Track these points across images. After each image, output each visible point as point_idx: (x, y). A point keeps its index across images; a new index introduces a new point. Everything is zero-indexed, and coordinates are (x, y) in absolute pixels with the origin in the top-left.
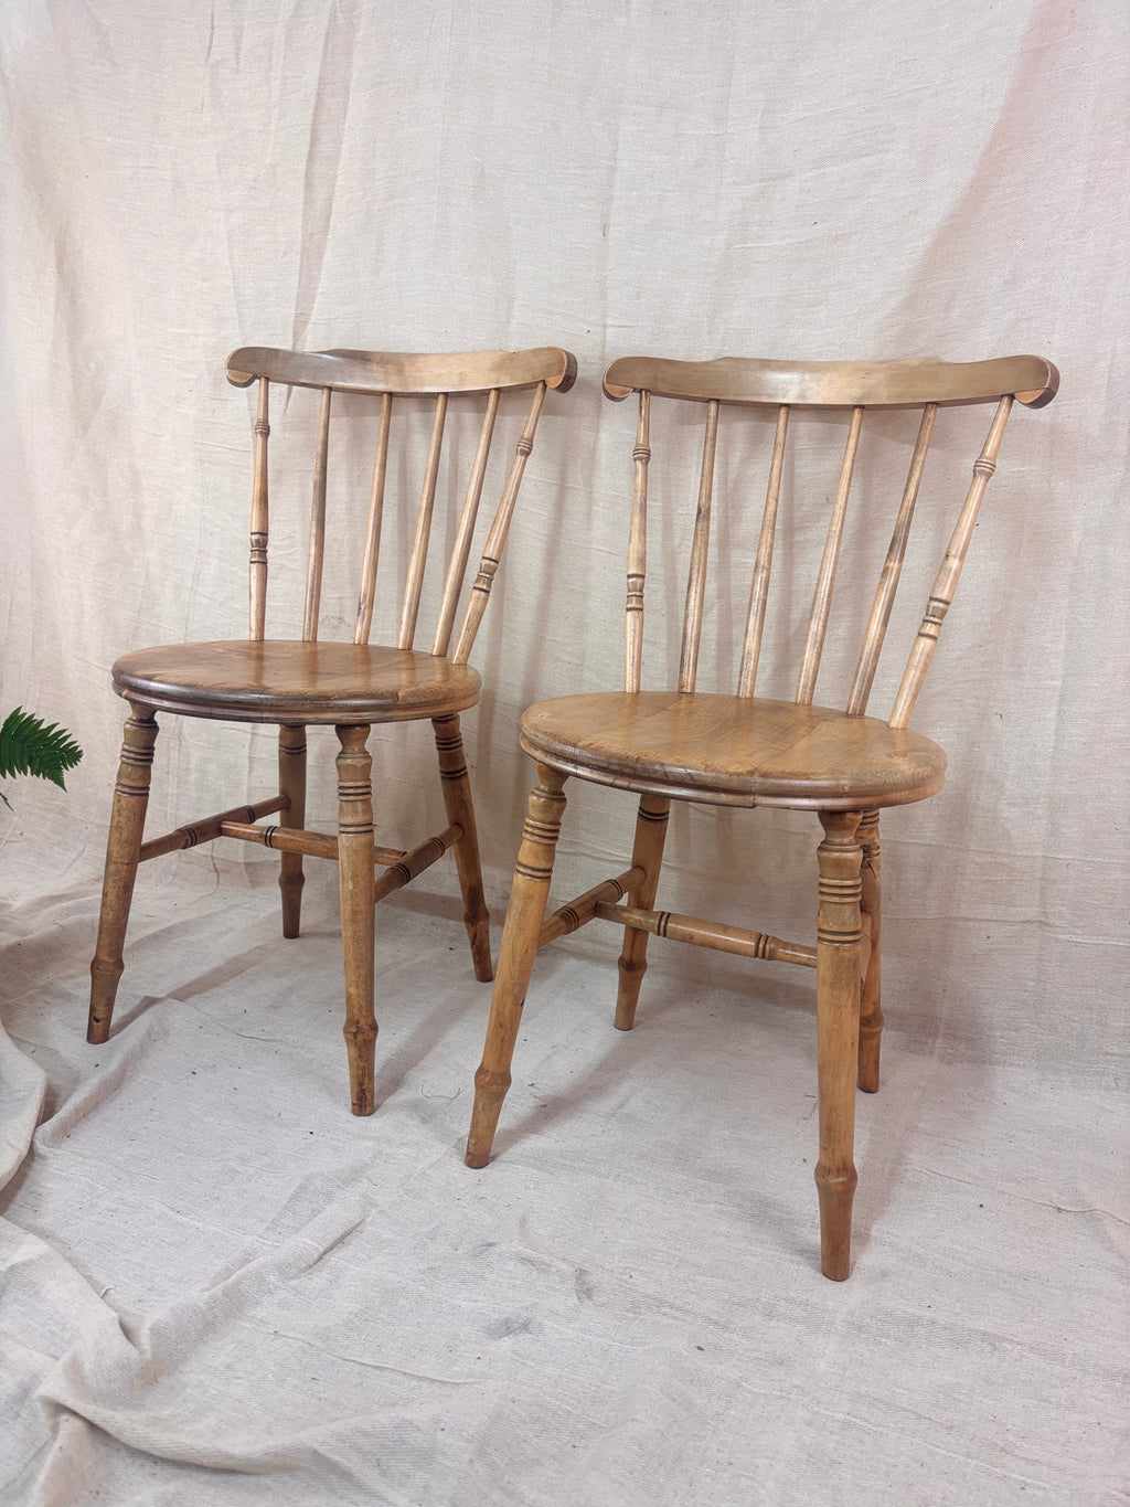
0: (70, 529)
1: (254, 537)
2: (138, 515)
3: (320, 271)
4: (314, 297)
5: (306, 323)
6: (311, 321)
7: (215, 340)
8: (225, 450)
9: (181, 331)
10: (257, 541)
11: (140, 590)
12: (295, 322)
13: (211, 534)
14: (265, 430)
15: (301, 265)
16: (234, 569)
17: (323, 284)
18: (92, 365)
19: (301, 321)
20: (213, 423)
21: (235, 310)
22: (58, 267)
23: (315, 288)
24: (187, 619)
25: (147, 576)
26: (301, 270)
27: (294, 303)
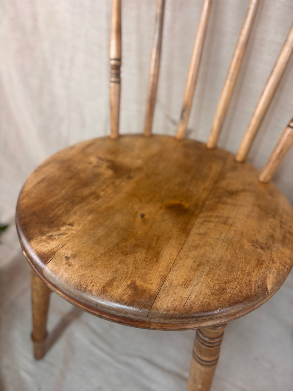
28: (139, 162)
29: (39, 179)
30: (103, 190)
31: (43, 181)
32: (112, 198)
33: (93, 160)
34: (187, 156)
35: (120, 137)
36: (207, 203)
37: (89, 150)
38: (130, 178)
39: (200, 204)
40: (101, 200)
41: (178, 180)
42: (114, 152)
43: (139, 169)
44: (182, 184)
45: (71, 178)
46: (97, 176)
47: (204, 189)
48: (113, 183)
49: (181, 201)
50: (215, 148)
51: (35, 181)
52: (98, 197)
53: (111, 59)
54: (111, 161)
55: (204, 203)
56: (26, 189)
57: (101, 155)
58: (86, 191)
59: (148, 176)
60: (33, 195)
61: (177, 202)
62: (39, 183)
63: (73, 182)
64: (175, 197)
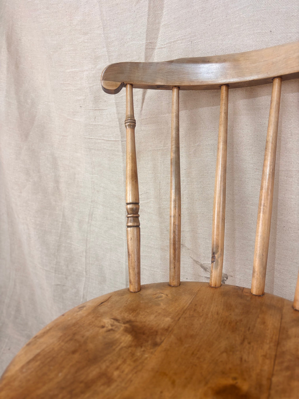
0: (21, 192)
1: (129, 206)
2: (57, 182)
3: (162, 10)
4: (158, 29)
5: (153, 49)
6: (156, 48)
7: (94, 72)
8: (103, 141)
9: (74, 70)
10: (132, 209)
11: (60, 224)
12: (146, 49)
13: (98, 191)
14: (132, 123)
15: (149, 7)
16: (112, 212)
17: (164, 20)
18: (29, 101)
19: (150, 47)
20: (95, 125)
21: (105, 49)
22: (8, 49)
23: (159, 23)
24: (87, 240)
25: (64, 216)
26: (149, 10)
27: (145, 36)
28: (167, 321)
29: (30, 356)
30: (117, 368)
31: (34, 359)
32: (131, 381)
33: (107, 321)
34: (228, 307)
35: (141, 288)
36: (274, 379)
37: (102, 309)
38: (155, 344)
39: (265, 382)
40: (113, 386)
41: (223, 344)
42: (134, 309)
43: (167, 330)
44: (230, 350)
45: (74, 352)
46: (110, 345)
47: (265, 356)
48: (133, 354)
49: (235, 379)
50: (262, 295)
51: (24, 360)
52: (109, 381)
53: (128, 204)
54: (129, 322)
55: (270, 379)
56: (9, 374)
57: (117, 314)
58: (94, 372)
59: (180, 340)
60: (16, 384)
61: (229, 381)
62: (29, 363)
63: (76, 356)
64: (224, 373)
